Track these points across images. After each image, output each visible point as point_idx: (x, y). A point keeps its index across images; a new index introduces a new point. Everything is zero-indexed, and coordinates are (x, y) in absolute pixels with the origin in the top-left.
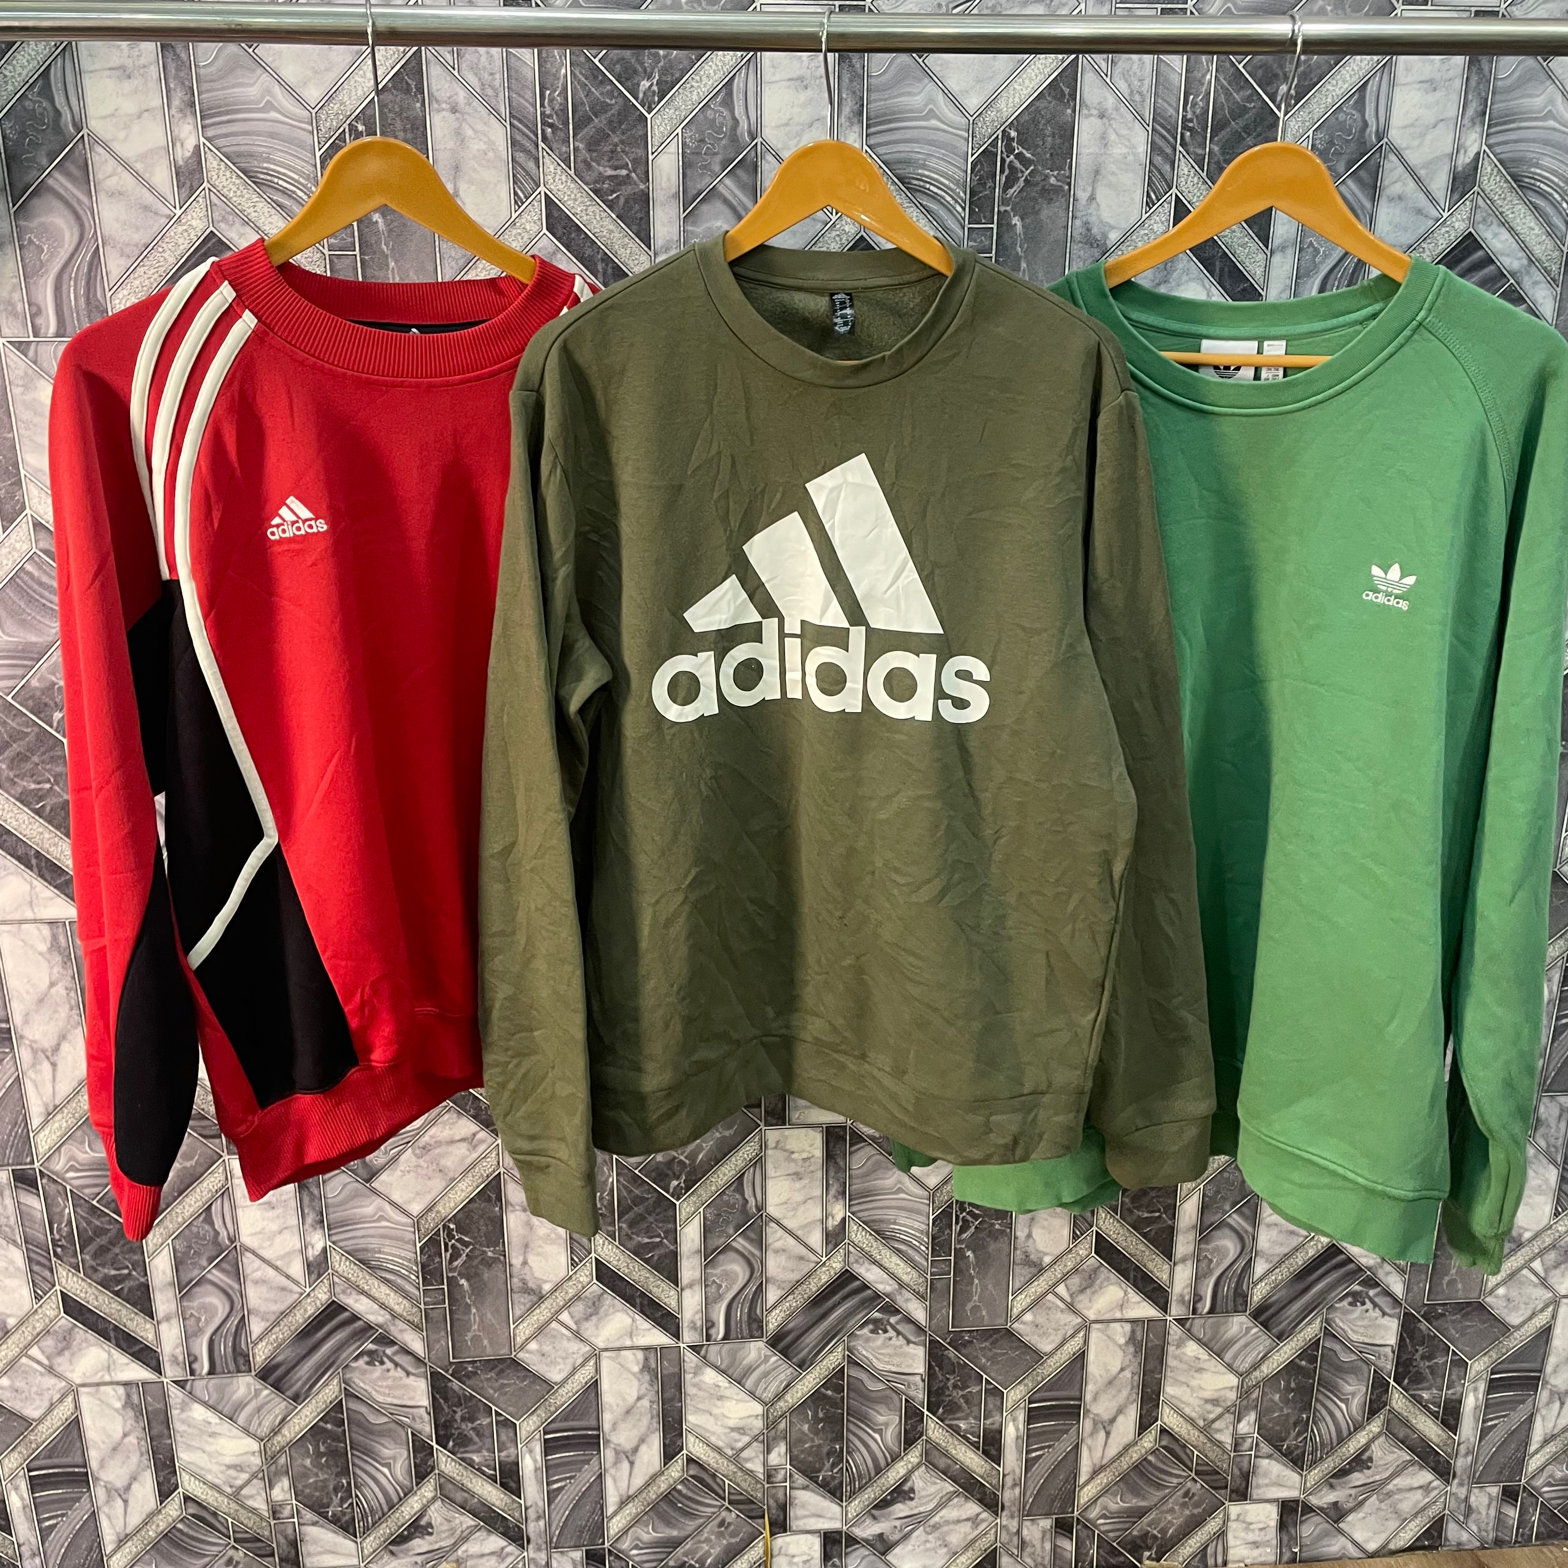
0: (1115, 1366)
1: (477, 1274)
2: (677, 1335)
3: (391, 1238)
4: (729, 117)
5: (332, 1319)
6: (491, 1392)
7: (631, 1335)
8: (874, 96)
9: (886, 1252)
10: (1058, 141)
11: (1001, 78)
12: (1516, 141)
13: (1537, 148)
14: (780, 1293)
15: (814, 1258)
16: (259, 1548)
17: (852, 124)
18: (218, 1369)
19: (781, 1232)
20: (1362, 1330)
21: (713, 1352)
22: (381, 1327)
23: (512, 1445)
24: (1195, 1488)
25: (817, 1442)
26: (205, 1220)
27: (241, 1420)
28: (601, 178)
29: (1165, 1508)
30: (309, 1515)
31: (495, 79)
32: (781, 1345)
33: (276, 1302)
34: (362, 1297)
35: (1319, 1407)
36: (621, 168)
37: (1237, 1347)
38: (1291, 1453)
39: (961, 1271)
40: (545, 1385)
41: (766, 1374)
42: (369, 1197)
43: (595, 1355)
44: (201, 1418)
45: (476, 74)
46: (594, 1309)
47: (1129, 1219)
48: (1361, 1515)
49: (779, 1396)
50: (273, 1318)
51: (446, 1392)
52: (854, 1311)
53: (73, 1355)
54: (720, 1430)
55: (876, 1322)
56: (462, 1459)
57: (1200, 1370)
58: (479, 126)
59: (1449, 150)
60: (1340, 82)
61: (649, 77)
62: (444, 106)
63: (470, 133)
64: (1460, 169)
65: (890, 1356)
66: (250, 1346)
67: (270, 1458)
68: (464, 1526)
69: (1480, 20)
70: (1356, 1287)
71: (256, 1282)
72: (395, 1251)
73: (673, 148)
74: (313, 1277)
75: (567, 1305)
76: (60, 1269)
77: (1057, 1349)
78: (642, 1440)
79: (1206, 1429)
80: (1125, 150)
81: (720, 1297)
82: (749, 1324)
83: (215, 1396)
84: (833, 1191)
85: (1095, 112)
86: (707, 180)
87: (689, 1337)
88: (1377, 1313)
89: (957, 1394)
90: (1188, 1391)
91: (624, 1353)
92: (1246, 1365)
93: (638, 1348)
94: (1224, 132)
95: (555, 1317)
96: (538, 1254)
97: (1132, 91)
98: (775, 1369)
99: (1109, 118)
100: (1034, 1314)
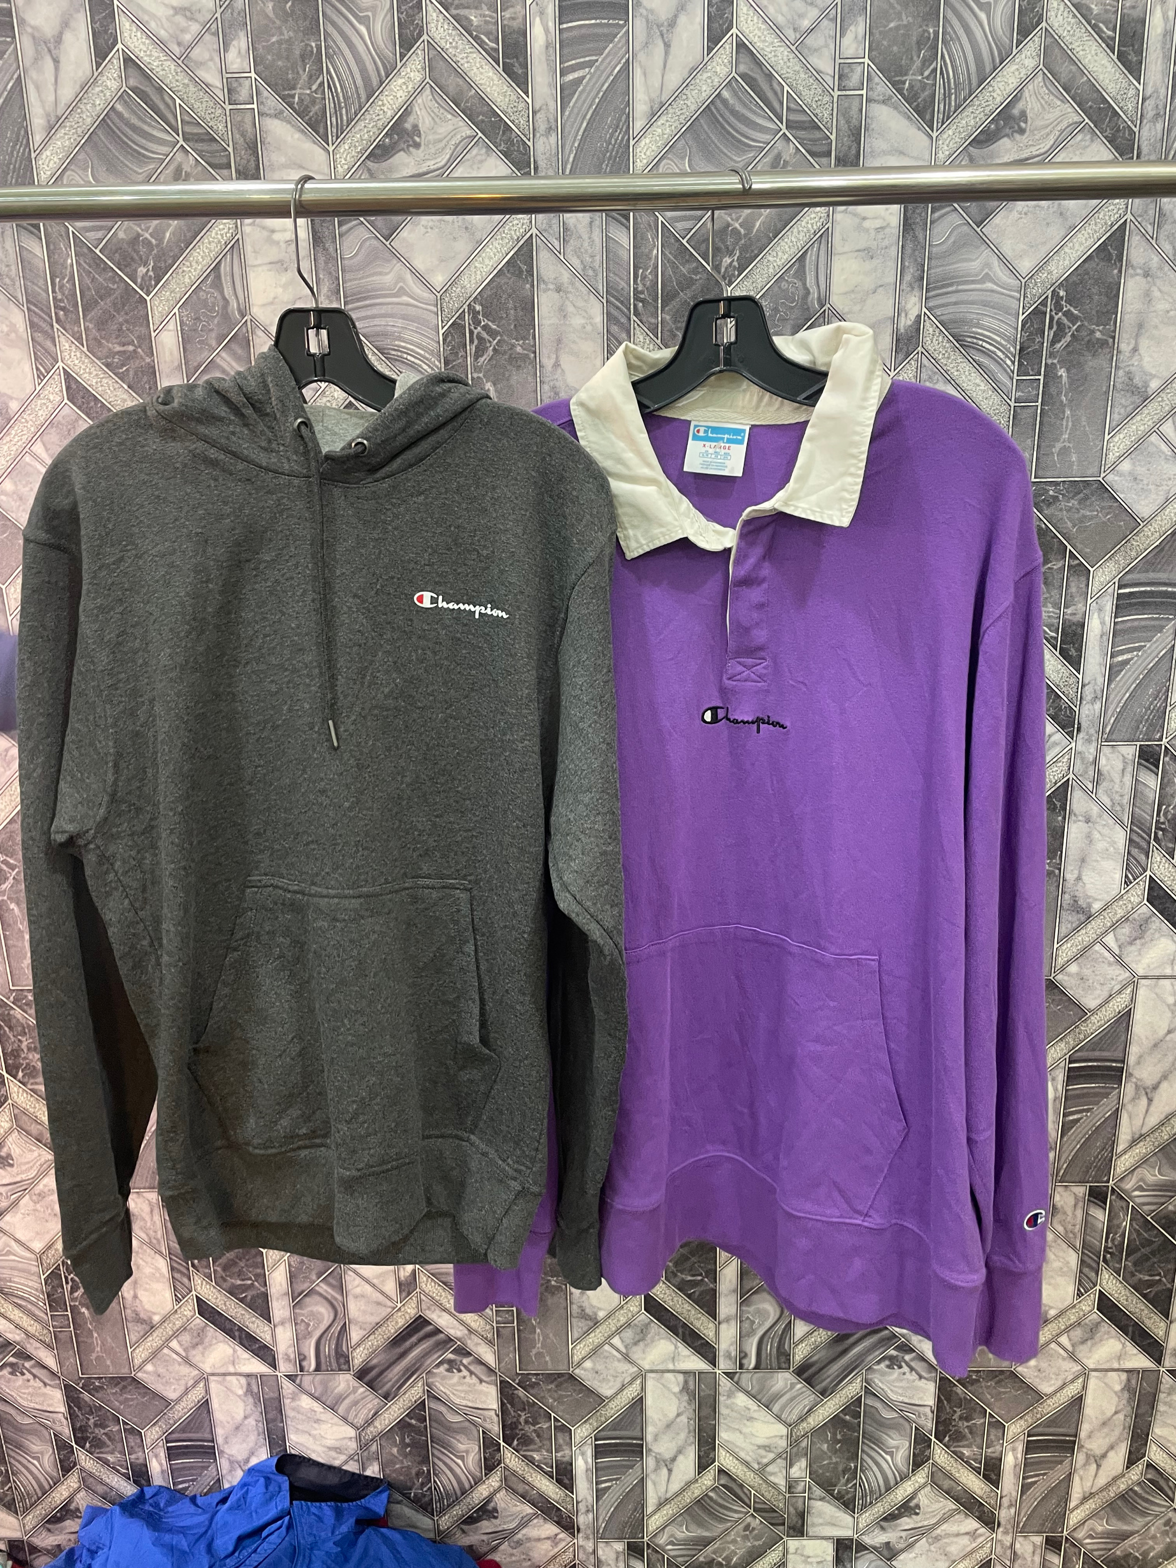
0: (672, 1411)
2: (274, 1365)
3: (19, 1270)
4: (219, 297)
6: (117, 1403)
7: (233, 1363)
8: (348, 276)
10: (521, 313)
11: (462, 257)
12: (955, 303)
13: (975, 309)
14: (362, 1333)
15: (389, 1304)
19: (358, 1280)
20: (900, 1391)
21: (307, 1381)
22: (18, 1344)
23: (140, 1449)
24: (755, 1523)
25: (406, 1464)
28: (113, 354)
29: (729, 1539)
31: (10, 270)
32: (368, 1378)
35: (865, 1457)
36: (128, 344)
37: (785, 1399)
38: (842, 1497)
40: (163, 1402)
41: (356, 1403)
43: (204, 1378)
46: (199, 1339)
47: (674, 1282)
48: (913, 1555)
49: (369, 1422)
51: (78, 1402)
52: (429, 1352)
54: (319, 1449)
55: (450, 1362)
56: (98, 1458)
57: (750, 1419)
59: (890, 313)
60: (780, 254)
61: (145, 264)
64: (902, 331)
65: (466, 1392)
70: (892, 1352)
72: (23, 1281)
73: (171, 326)
75: (175, 1335)
77: (617, 1394)
79: (761, 1471)
80: (583, 321)
81: (309, 1334)
82: (337, 1359)
85: (551, 286)
86: (206, 353)
87: (285, 1367)
88: (914, 1376)
89: (529, 1429)
90: (742, 1436)
91: (228, 1378)
92: (794, 1417)
93: (240, 1374)
94: (674, 303)
95: (166, 1343)
96: (146, 1290)
97: (585, 267)
98: (363, 1398)
99: (566, 292)
100: (593, 1362)
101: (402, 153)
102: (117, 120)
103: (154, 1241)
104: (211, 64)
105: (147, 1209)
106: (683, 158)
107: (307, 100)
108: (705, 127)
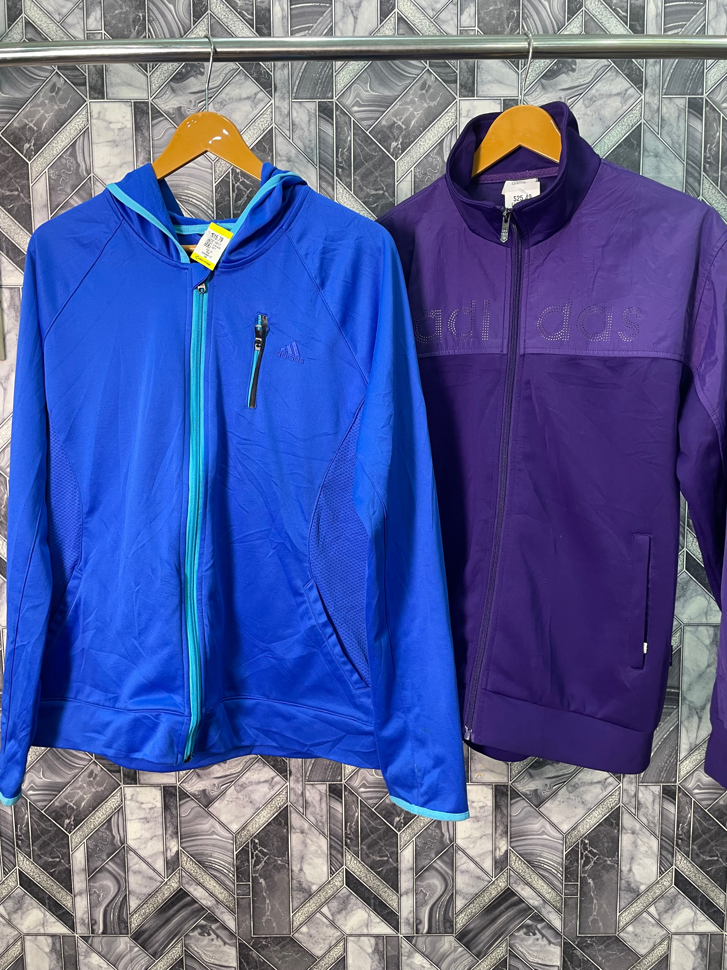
1: (271, 876)
2: (397, 928)
3: (219, 847)
4: (441, 161)
5: (180, 901)
6: (277, 960)
7: (367, 926)
9: (535, 877)
14: (464, 902)
15: (487, 878)
18: (109, 931)
19: (465, 858)
21: (421, 942)
22: (209, 909)
26: (107, 828)
28: (368, 196)
31: (311, 140)
32: (466, 940)
33: (146, 887)
34: (199, 887)
36: (380, 189)
39: (585, 893)
40: (311, 958)
41: (455, 961)
42: (207, 817)
43: (344, 939)
44: (96, 963)
45: (301, 141)
46: (344, 906)
47: (697, 861)
50: (144, 898)
51: (248, 958)
52: (513, 918)
53: (23, 913)
55: (528, 927)
61: (397, 140)
62: (284, 158)
65: (538, 951)
66: (129, 916)
71: (135, 872)
72: (220, 856)
73: (409, 178)
74: (170, 871)
75: (327, 902)
76: (19, 855)
77: (649, 952)
80: (671, 175)
81: (425, 903)
82: (444, 923)
83: (105, 950)
84: (499, 831)
85: (652, 154)
87: (405, 930)
91: (362, 938)
93: (371, 936)
95: (319, 910)
96: (310, 864)
97: (673, 143)
98: (461, 957)
99: (661, 157)
100: (634, 927)
101: (564, 75)
103: (320, 824)
104: (451, 22)
105: (318, 798)
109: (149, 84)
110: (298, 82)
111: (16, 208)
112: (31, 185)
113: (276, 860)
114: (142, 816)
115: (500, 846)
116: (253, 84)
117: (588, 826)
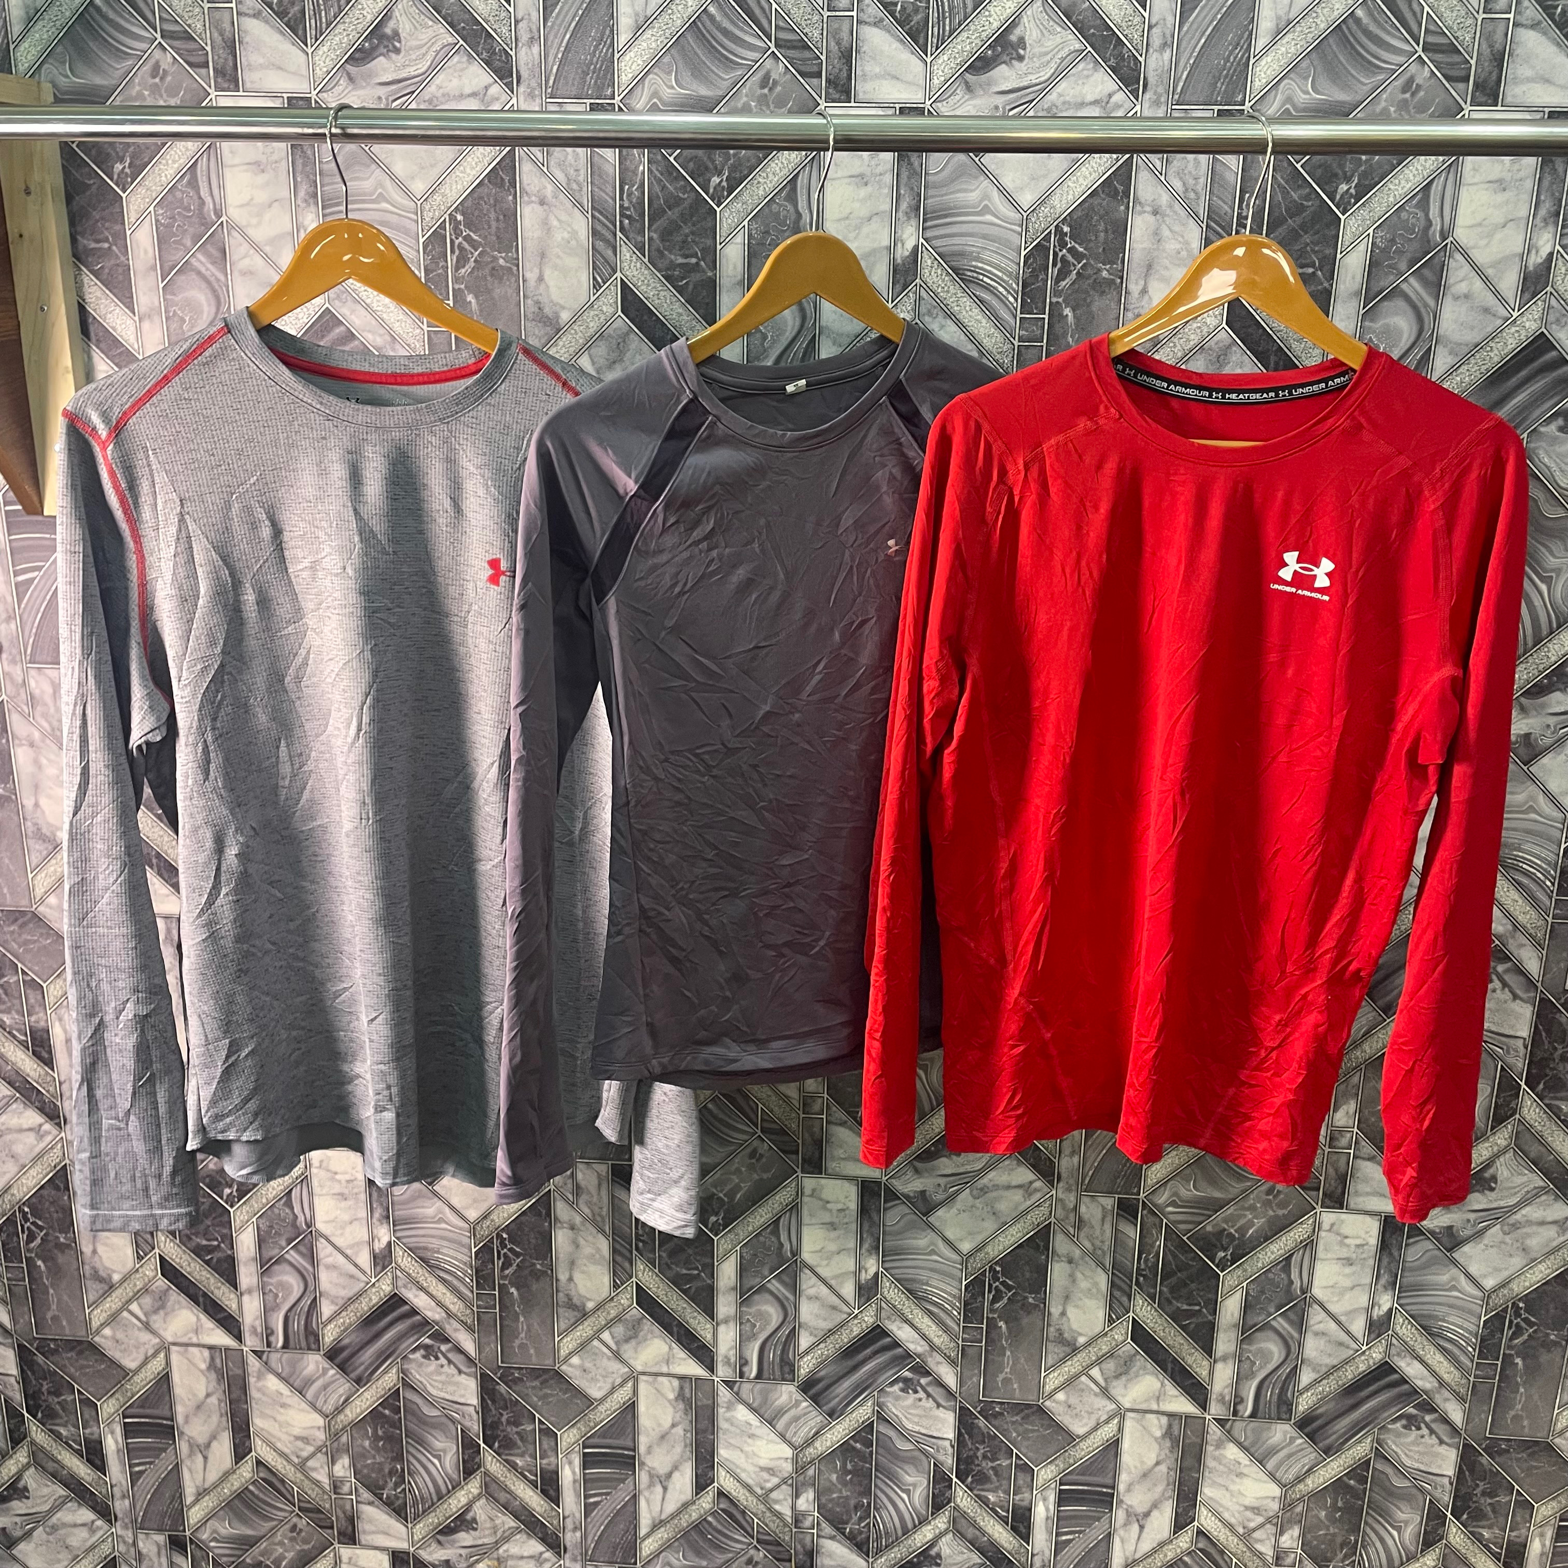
0: (1151, 1458)
1: (526, 1285)
2: (711, 1368)
3: (450, 1240)
4: (792, 211)
5: (393, 1310)
6: (535, 1399)
7: (668, 1362)
8: (931, 192)
9: (918, 1313)
10: (1111, 236)
11: (1055, 176)
14: (812, 1340)
15: (846, 1309)
16: (320, 1519)
17: (909, 218)
18: (291, 1344)
19: (814, 1280)
20: (1417, 1456)
21: (746, 1389)
22: (437, 1324)
23: (553, 1453)
25: (845, 1493)
26: (285, 1204)
27: (310, 1394)
28: (672, 266)
30: (366, 1495)
31: (580, 176)
32: (813, 1391)
33: (344, 1288)
34: (422, 1294)
35: (1368, 1530)
36: (692, 256)
37: (1282, 1454)
39: (993, 1341)
40: (586, 1400)
41: (796, 1419)
42: (431, 1199)
43: (633, 1377)
44: (274, 1388)
45: (563, 171)
46: (633, 1333)
47: (1167, 1309)
49: (809, 1442)
50: (341, 1302)
51: (494, 1394)
52: (884, 1367)
53: (166, 1314)
54: (751, 1468)
55: (906, 1381)
56: (506, 1461)
57: (1240, 1475)
58: (564, 217)
59: (1520, 250)
60: (1402, 183)
61: (720, 174)
62: (533, 198)
63: (555, 223)
64: (1531, 268)
65: (920, 1416)
66: (321, 1326)
67: (334, 1436)
68: (507, 1527)
69: (1552, 122)
70: (1412, 1411)
71: (328, 1267)
72: (451, 1253)
73: (739, 239)
74: (379, 1268)
75: (608, 1326)
76: (159, 1233)
77: (1089, 1433)
78: (676, 1468)
79: (1246, 1536)
80: (1178, 246)
81: (754, 1336)
82: (781, 1367)
83: (287, 1370)
84: (866, 1245)
85: (1148, 209)
87: (723, 1372)
88: (1434, 1440)
89: (987, 1465)
90: (1228, 1495)
91: (660, 1379)
92: (1290, 1476)
93: (674, 1376)
94: (1280, 230)
95: (596, 1335)
96: (583, 1272)
97: (1187, 190)
98: (805, 1414)
99: (1164, 215)
100: (1067, 1394)
101: (1003, 66)
102: (708, 23)
103: (599, 1219)
105: (595, 1182)
106: (1306, 78)
107: (910, 9)
108: (1334, 47)
109: (311, 66)
110: (555, 68)
111: (107, 271)
112: (128, 233)
113: (534, 1264)
114: (336, 1191)
115: (868, 1265)
116: (481, 71)
117: (1001, 1248)
